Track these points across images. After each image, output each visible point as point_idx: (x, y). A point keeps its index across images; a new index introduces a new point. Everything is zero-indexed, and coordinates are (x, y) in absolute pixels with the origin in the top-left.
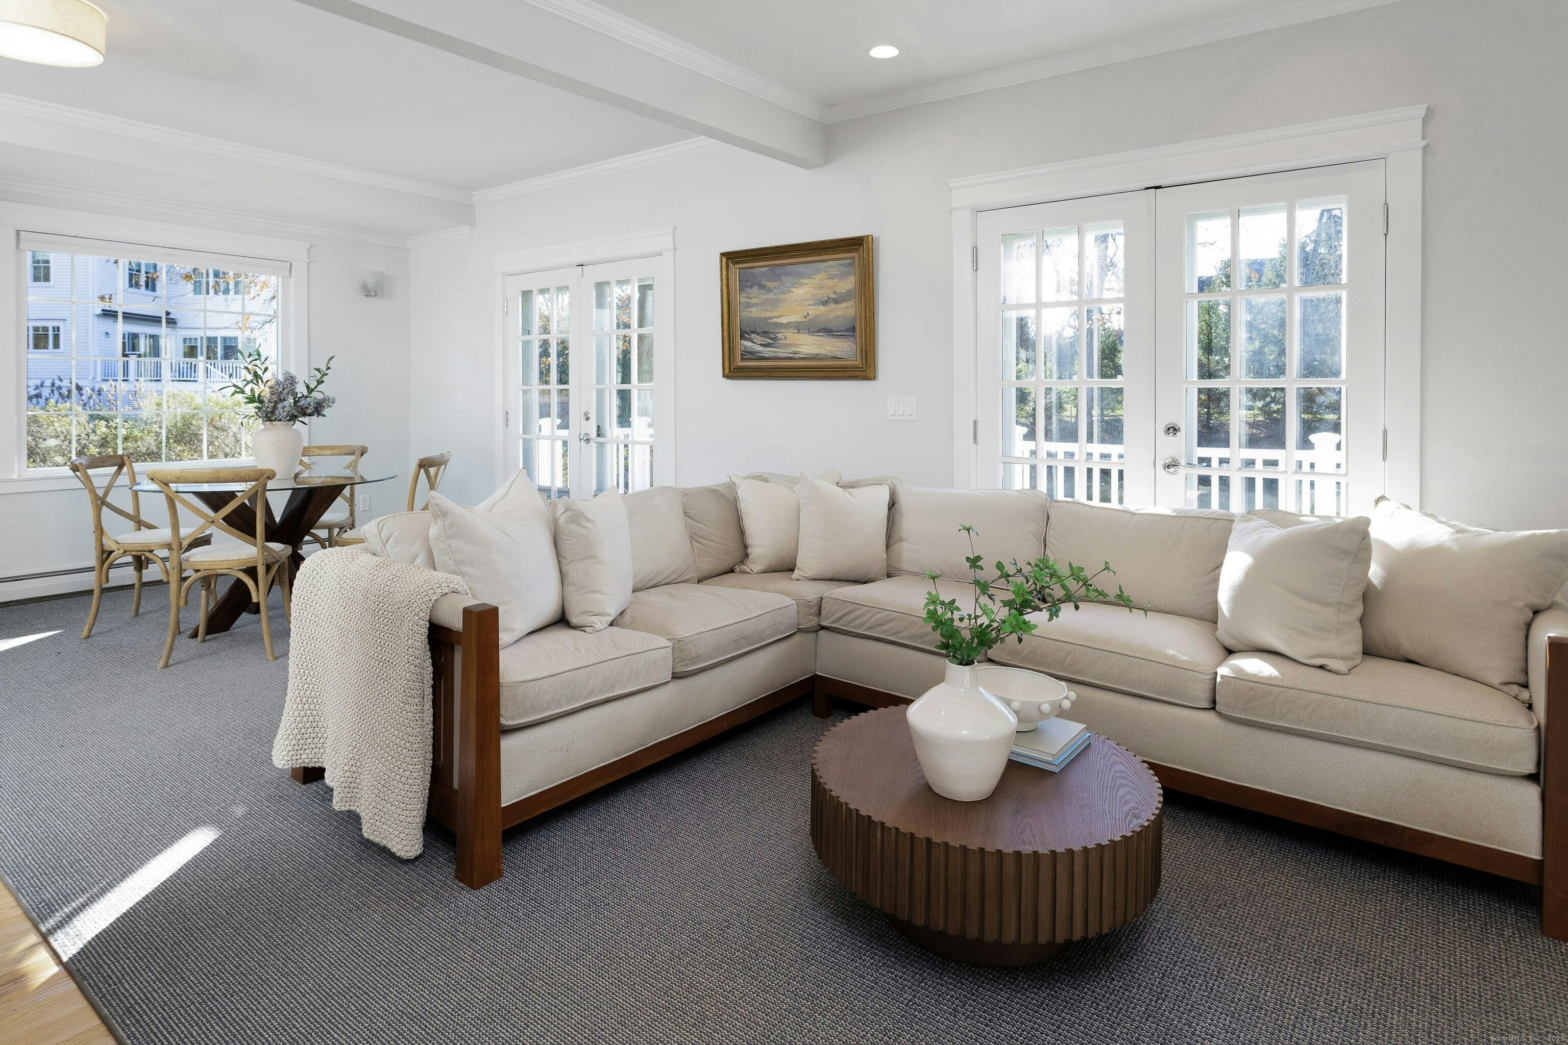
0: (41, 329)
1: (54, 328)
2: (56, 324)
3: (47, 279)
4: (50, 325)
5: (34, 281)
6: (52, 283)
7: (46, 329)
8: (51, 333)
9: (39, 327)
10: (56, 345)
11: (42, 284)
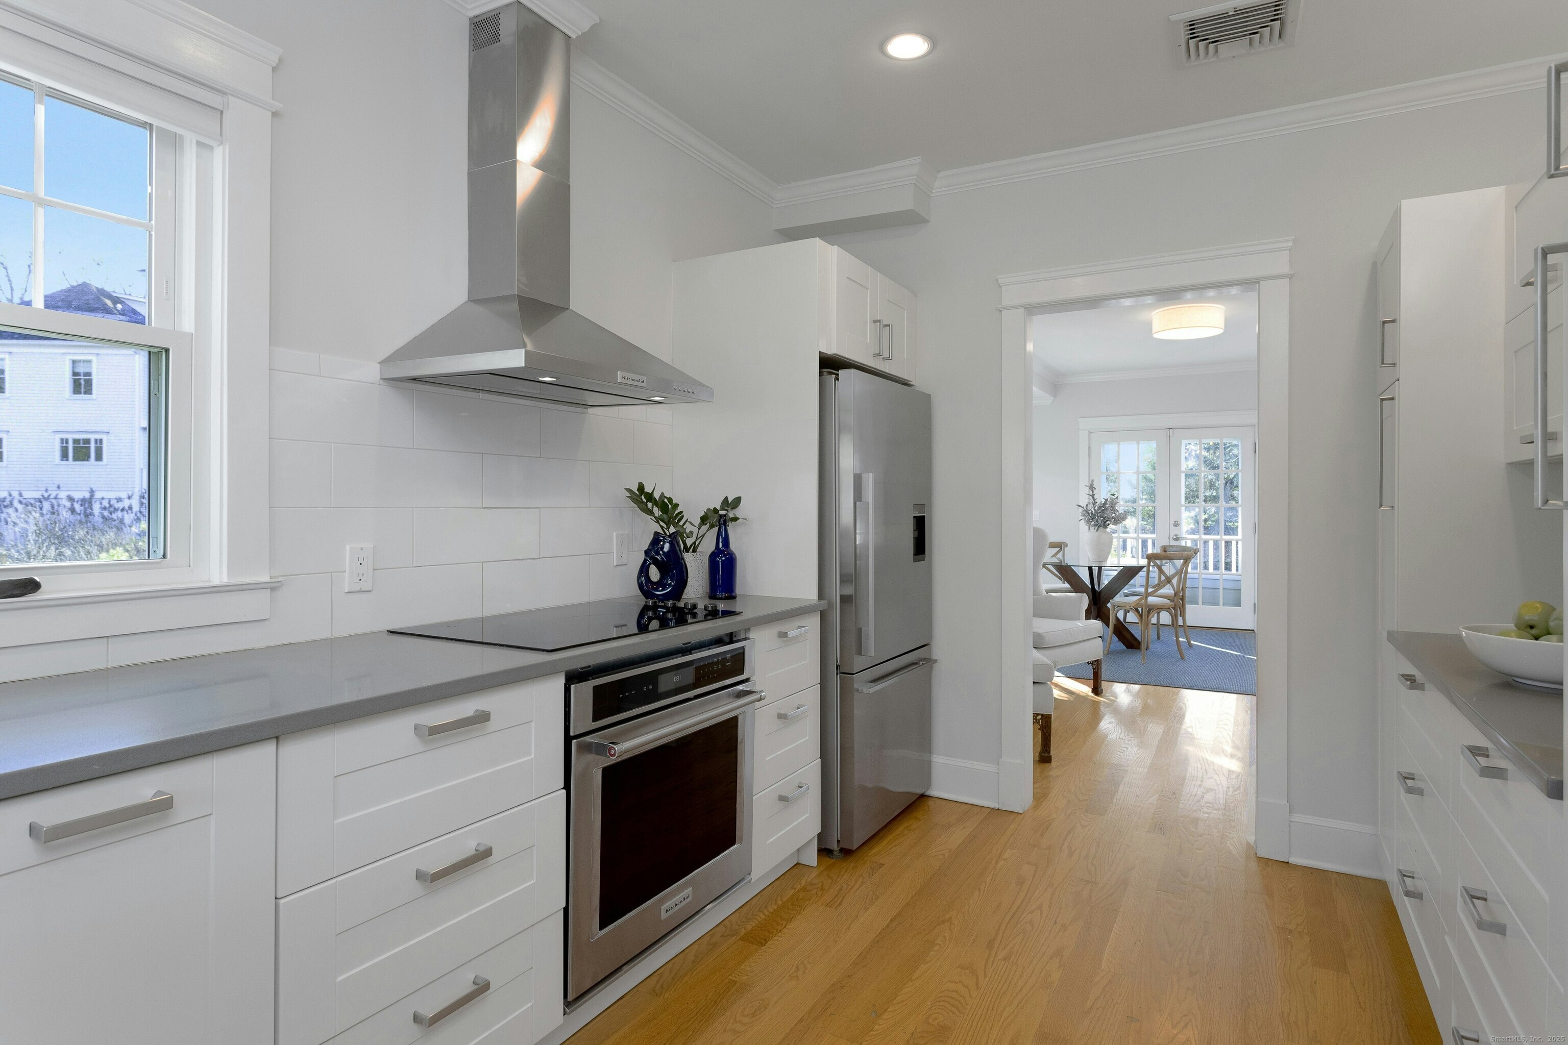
0: (82, 442)
1: (96, 440)
2: (98, 437)
3: (88, 391)
4: (92, 437)
5: (74, 394)
6: (94, 396)
7: (87, 441)
8: (93, 446)
9: (79, 440)
10: (99, 457)
11: (83, 396)
